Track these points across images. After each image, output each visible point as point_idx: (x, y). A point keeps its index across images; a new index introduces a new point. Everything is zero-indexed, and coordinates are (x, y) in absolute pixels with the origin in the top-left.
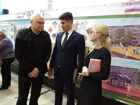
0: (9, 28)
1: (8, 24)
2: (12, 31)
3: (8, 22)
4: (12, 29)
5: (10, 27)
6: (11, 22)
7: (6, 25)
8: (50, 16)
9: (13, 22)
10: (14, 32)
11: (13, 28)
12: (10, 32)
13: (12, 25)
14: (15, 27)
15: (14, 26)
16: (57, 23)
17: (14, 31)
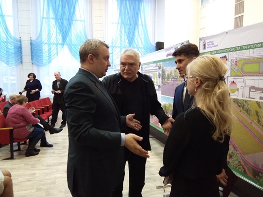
0: (156, 73)
1: (155, 66)
2: (159, 77)
3: (155, 64)
4: (159, 74)
5: (157, 71)
6: (159, 63)
7: (152, 68)
8: (215, 46)
9: (161, 63)
10: (162, 79)
11: (161, 73)
12: (157, 79)
13: (160, 68)
14: (163, 72)
15: (162, 70)
16: (227, 58)
17: (162, 77)
